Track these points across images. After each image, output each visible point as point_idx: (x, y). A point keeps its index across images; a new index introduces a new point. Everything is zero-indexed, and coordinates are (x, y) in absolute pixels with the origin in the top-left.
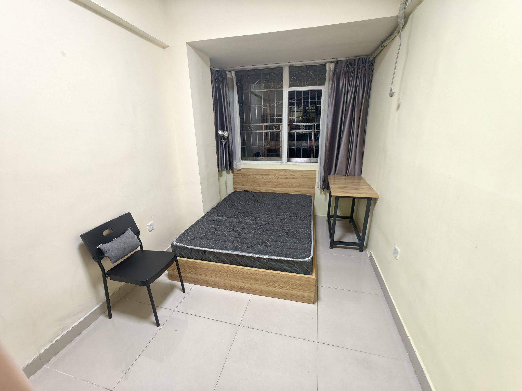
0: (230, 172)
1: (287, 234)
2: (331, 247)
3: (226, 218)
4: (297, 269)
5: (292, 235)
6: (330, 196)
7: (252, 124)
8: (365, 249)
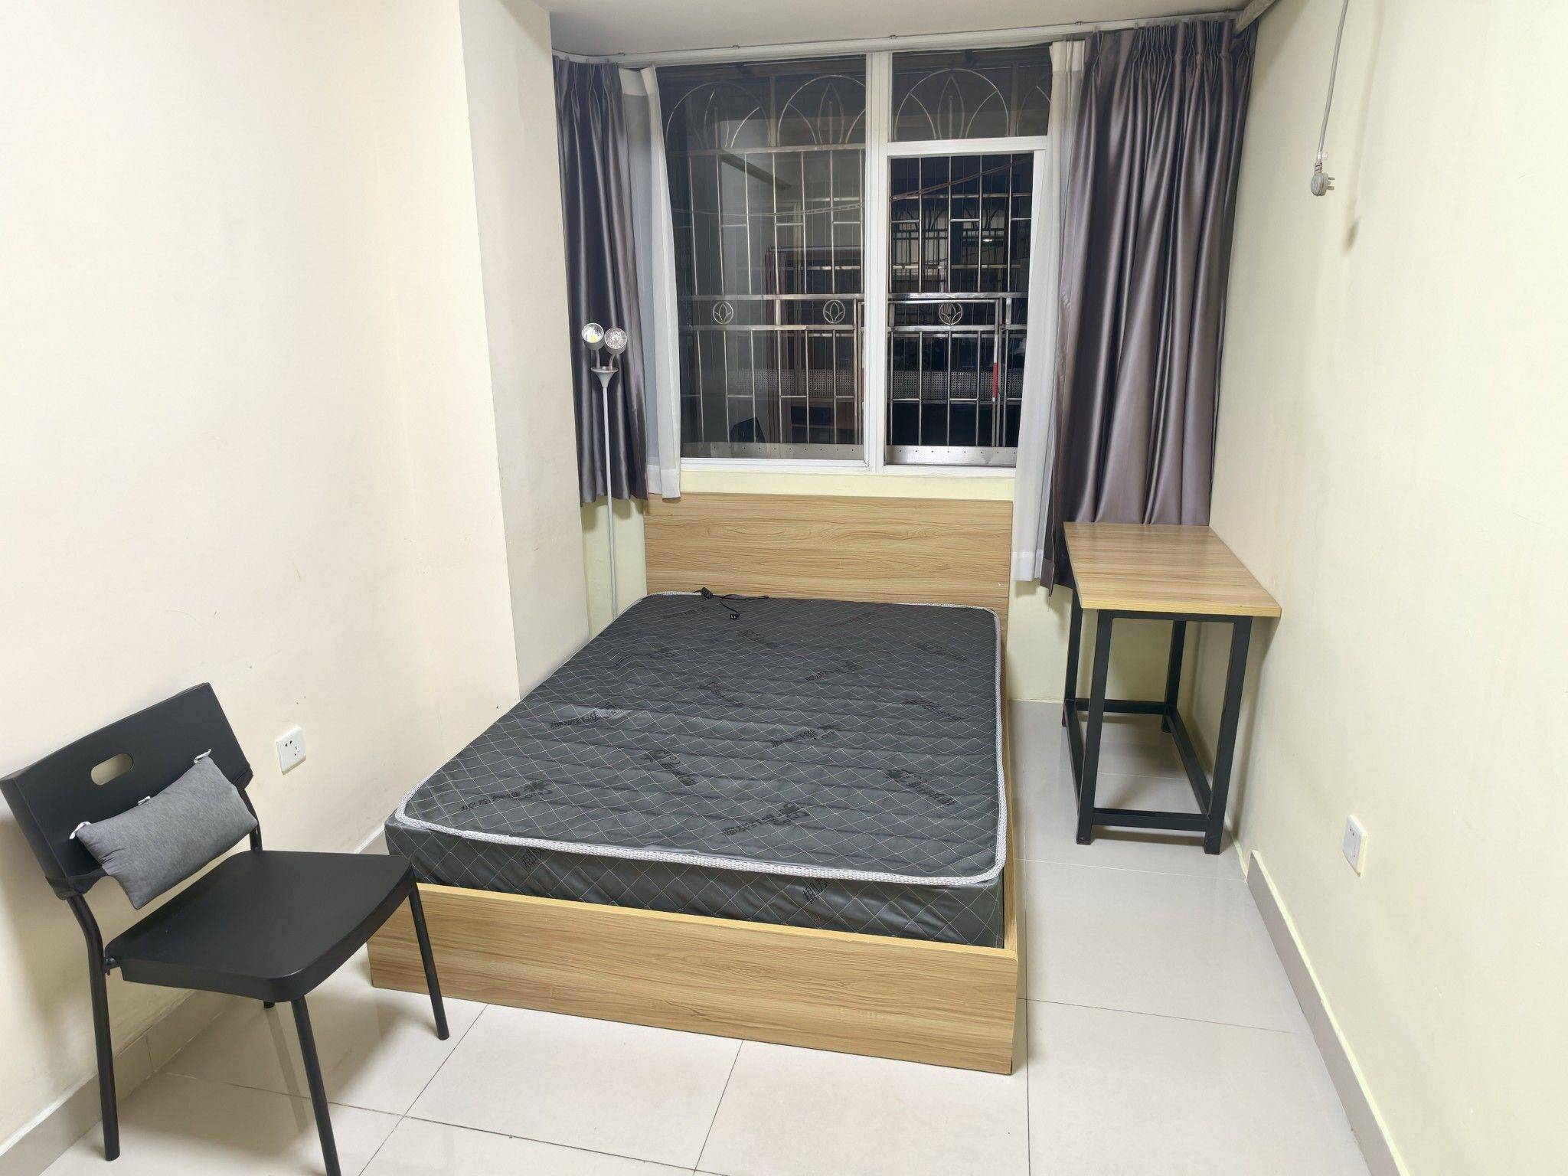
0: (629, 505)
1: (894, 775)
2: (1085, 836)
3: (620, 713)
4: (939, 923)
5: (912, 779)
6: (1077, 612)
7: (728, 297)
8: (1231, 842)
